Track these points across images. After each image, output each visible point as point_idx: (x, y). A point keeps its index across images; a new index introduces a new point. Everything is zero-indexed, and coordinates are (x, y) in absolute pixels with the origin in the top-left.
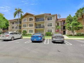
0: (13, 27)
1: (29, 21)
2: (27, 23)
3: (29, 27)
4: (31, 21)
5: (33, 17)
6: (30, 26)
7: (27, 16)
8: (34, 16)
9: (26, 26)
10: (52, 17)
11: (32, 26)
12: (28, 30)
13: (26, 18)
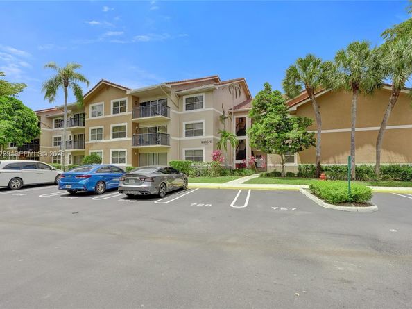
0: (60, 138)
1: (112, 115)
2: (107, 122)
3: (111, 140)
4: (120, 114)
5: (126, 99)
6: (115, 136)
7: (106, 94)
8: (128, 92)
9: (100, 137)
10: (204, 94)
11: (123, 135)
12: (107, 151)
13: (103, 103)
